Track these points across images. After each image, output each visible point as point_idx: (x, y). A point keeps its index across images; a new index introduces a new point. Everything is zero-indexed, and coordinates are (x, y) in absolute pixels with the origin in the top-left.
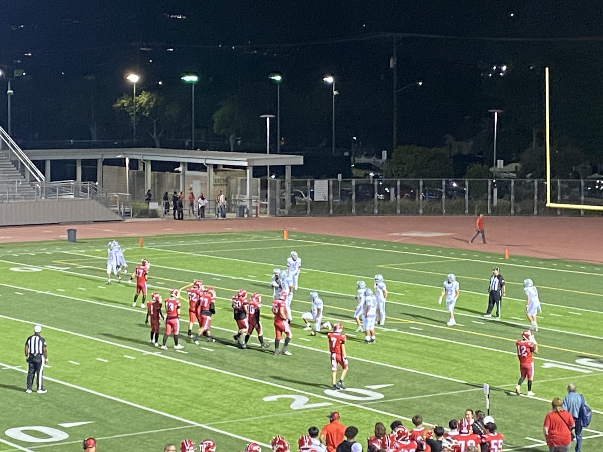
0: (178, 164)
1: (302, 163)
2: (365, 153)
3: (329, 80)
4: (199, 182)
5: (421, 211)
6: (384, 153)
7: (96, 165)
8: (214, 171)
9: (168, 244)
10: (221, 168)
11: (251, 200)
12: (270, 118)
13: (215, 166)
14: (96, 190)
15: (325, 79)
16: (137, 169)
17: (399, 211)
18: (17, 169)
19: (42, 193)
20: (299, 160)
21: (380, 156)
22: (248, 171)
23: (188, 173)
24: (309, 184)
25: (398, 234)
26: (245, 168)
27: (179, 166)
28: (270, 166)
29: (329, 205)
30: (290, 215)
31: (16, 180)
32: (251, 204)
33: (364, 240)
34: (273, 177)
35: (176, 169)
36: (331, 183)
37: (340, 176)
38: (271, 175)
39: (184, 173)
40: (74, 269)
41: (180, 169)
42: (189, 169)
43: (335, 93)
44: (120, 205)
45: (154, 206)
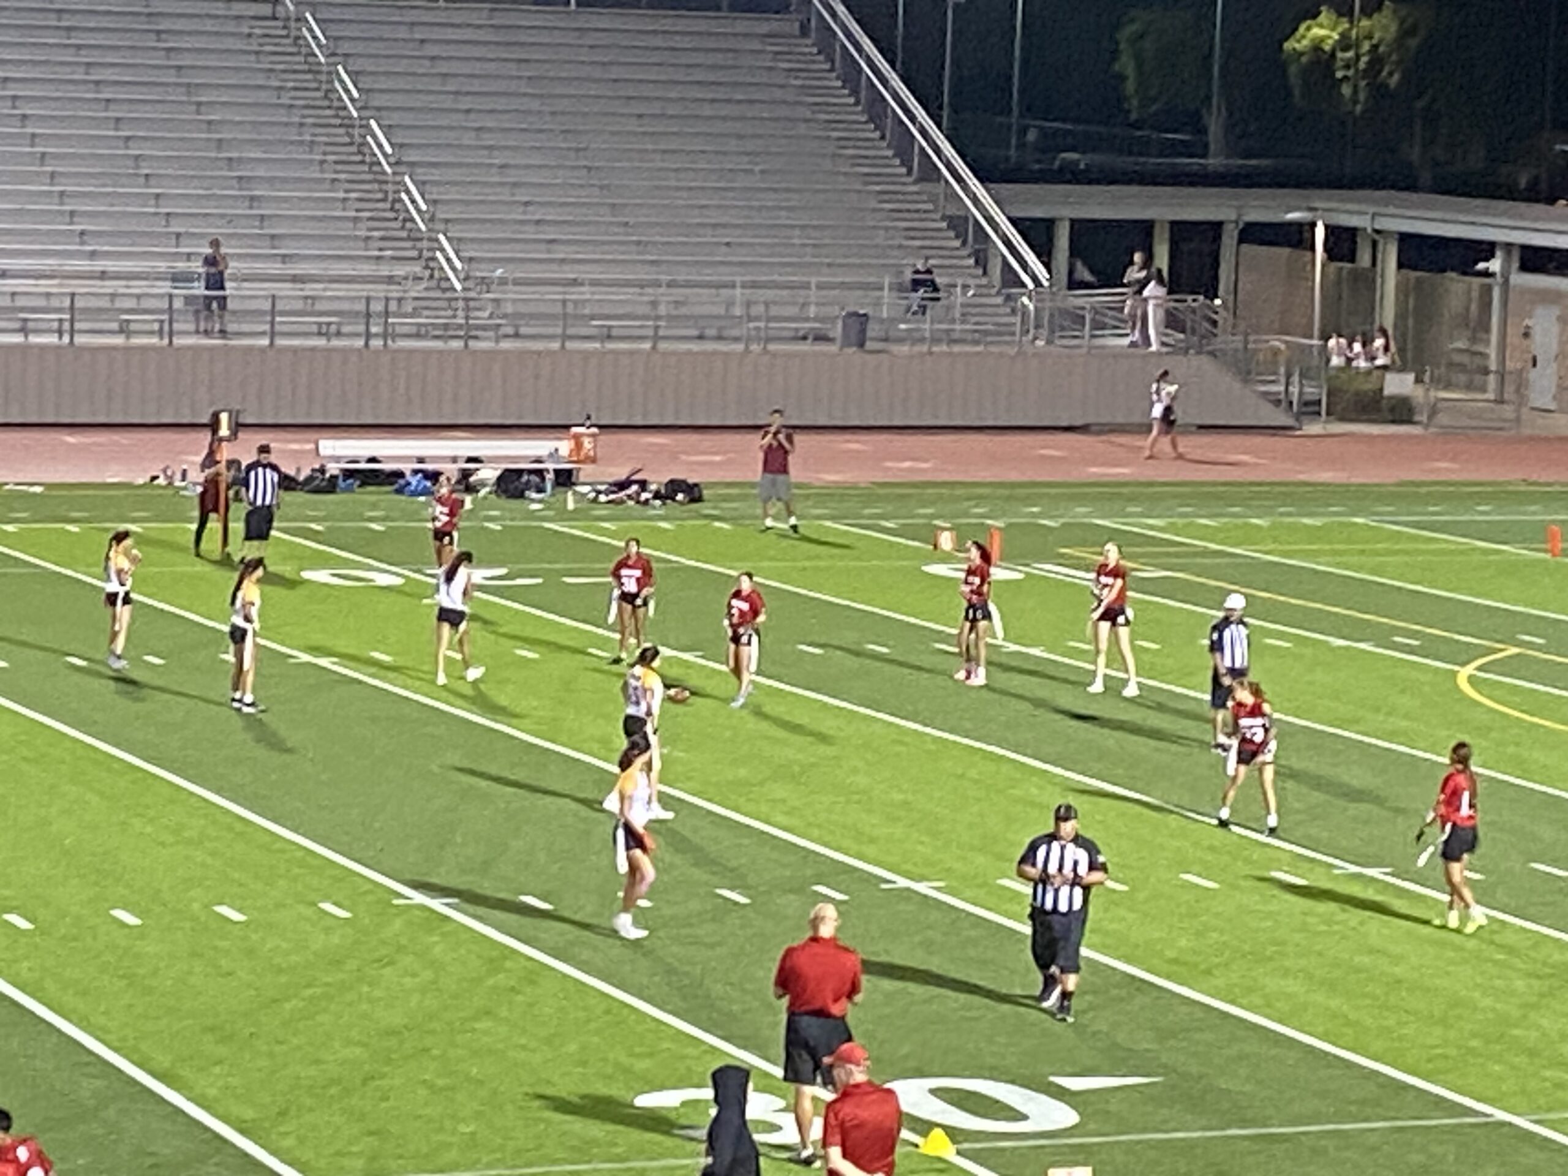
0: (1487, 250)
4: (1556, 311)
7: (1218, 243)
14: (1214, 323)
16: (1352, 260)
18: (964, 245)
19: (1037, 327)
23: (1520, 279)
27: (1489, 256)
31: (959, 281)
35: (1481, 266)
39: (1507, 279)
41: (1495, 265)
42: (1525, 267)
44: (1289, 376)
45: (1399, 384)
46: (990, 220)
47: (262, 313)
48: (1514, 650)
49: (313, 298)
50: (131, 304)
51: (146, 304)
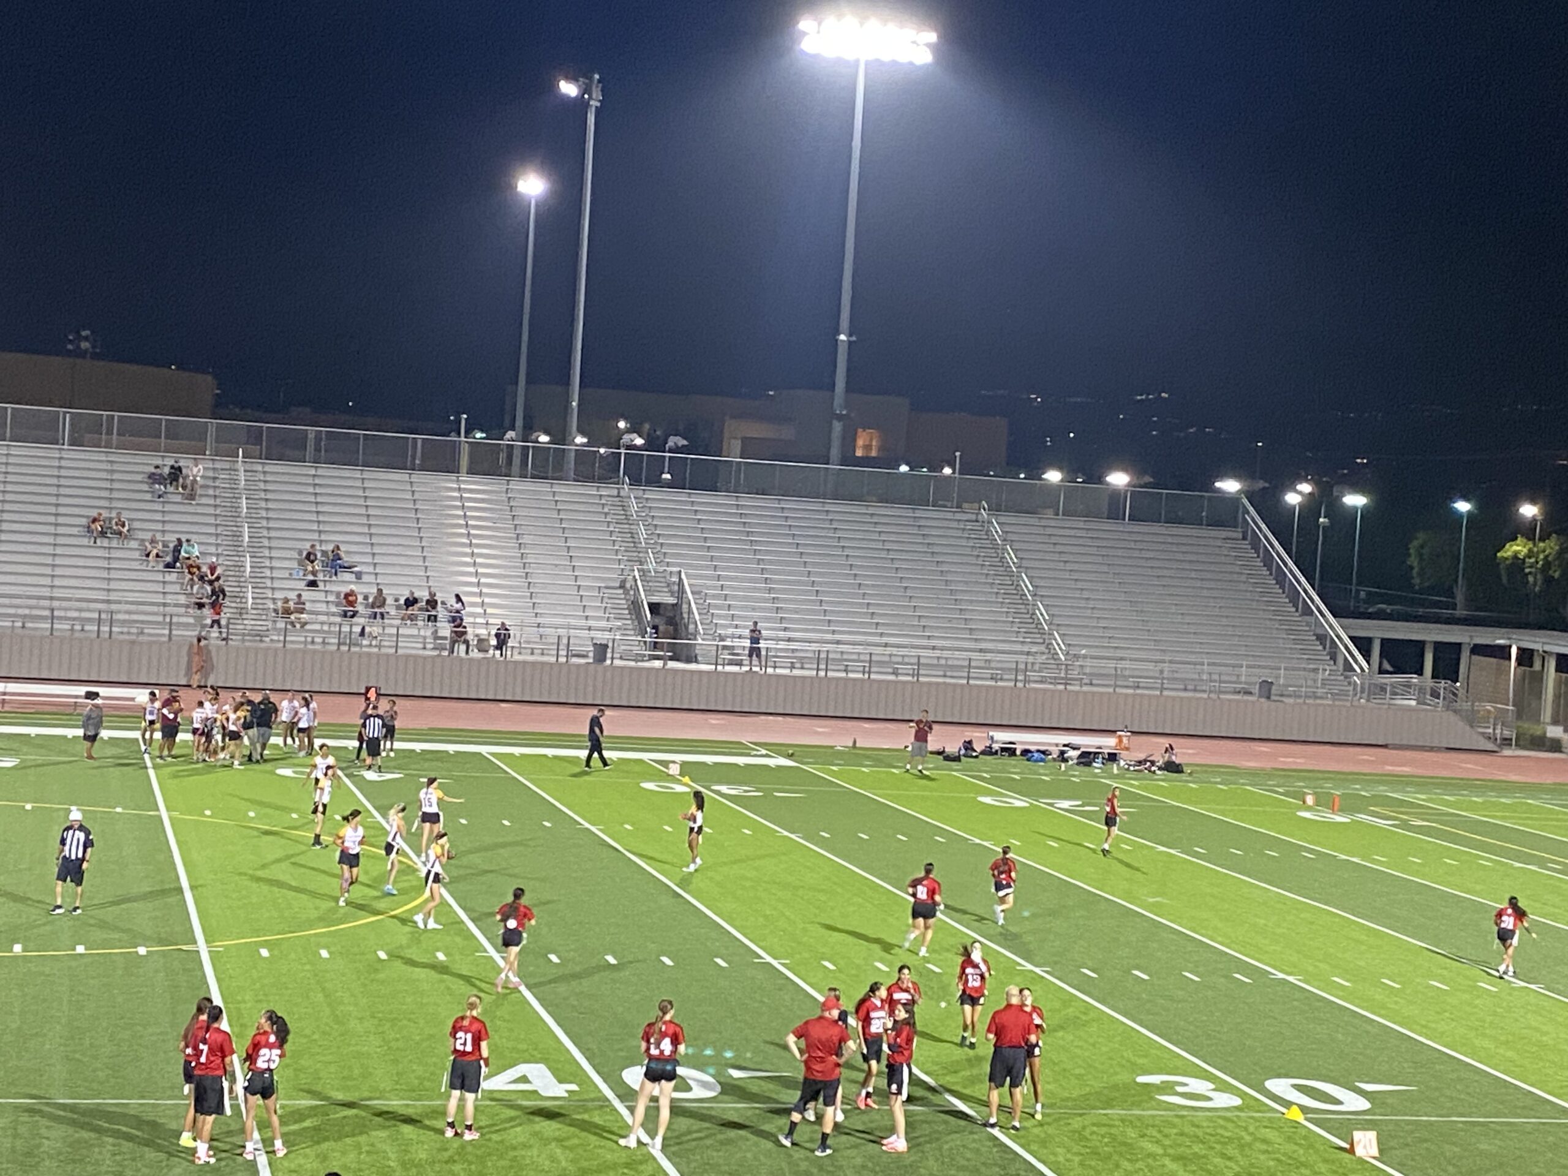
7: (1459, 654)
14: (1455, 694)
16: (1531, 666)
18: (1325, 648)
19: (1362, 692)
31: (1321, 667)
44: (1495, 725)
45: (1554, 732)
46: (1338, 636)
47: (963, 667)
49: (989, 661)
50: (900, 659)
51: (906, 660)
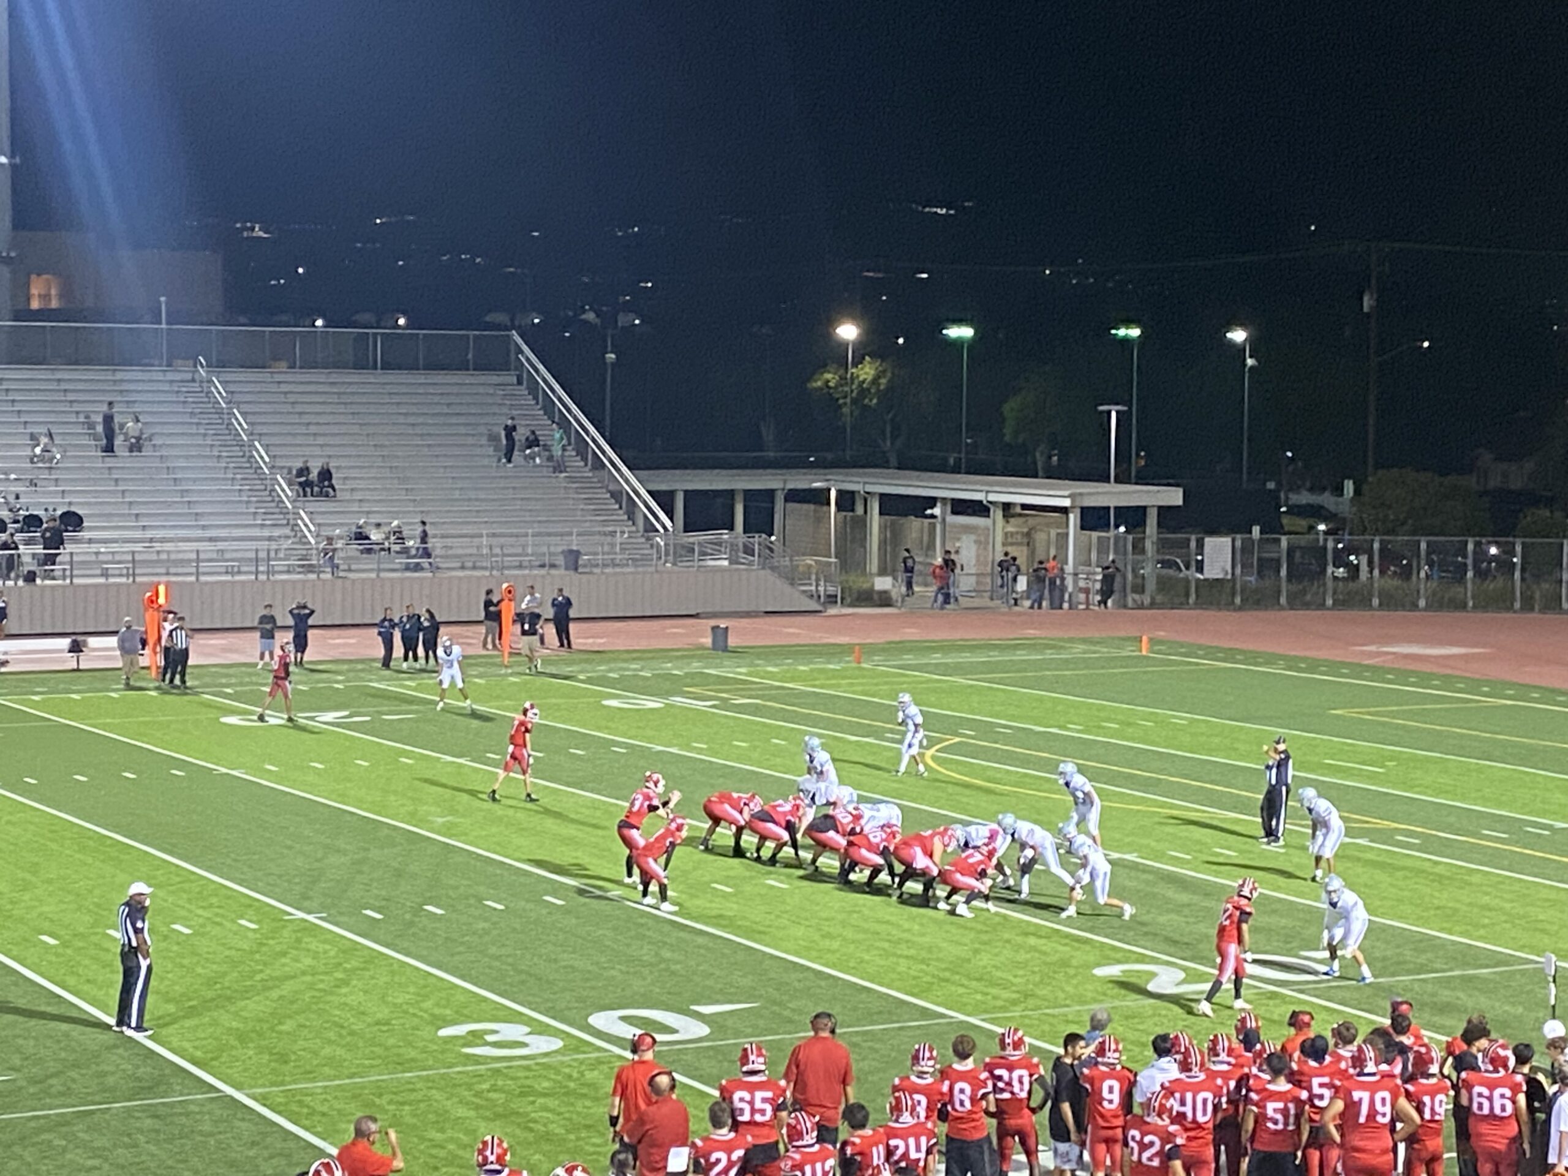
0: (932, 502)
1: (1180, 502)
2: (1308, 484)
3: (1238, 336)
4: (973, 537)
5: (1422, 603)
6: (1349, 487)
7: (773, 502)
8: (1004, 516)
9: (909, 659)
10: (1018, 510)
11: (1076, 575)
12: (1118, 412)
13: (1007, 507)
14: (771, 550)
15: (1229, 335)
16: (853, 510)
17: (1376, 602)
18: (621, 507)
19: (667, 554)
20: (1174, 497)
21: (1339, 491)
22: (1071, 516)
23: (952, 519)
24: (1193, 544)
25: (1373, 648)
26: (1064, 510)
27: (932, 508)
28: (1116, 508)
29: (1234, 587)
30: (1153, 605)
31: (618, 529)
32: (1075, 582)
33: (1304, 659)
34: (1122, 529)
35: (929, 512)
36: (1238, 543)
37: (1256, 530)
38: (1117, 526)
39: (944, 520)
40: (725, 705)
41: (937, 511)
42: (955, 512)
43: (1250, 362)
44: (817, 580)
45: (883, 583)
46: (635, 491)
47: (190, 561)
48: (957, 739)
49: (222, 551)
50: (110, 557)
